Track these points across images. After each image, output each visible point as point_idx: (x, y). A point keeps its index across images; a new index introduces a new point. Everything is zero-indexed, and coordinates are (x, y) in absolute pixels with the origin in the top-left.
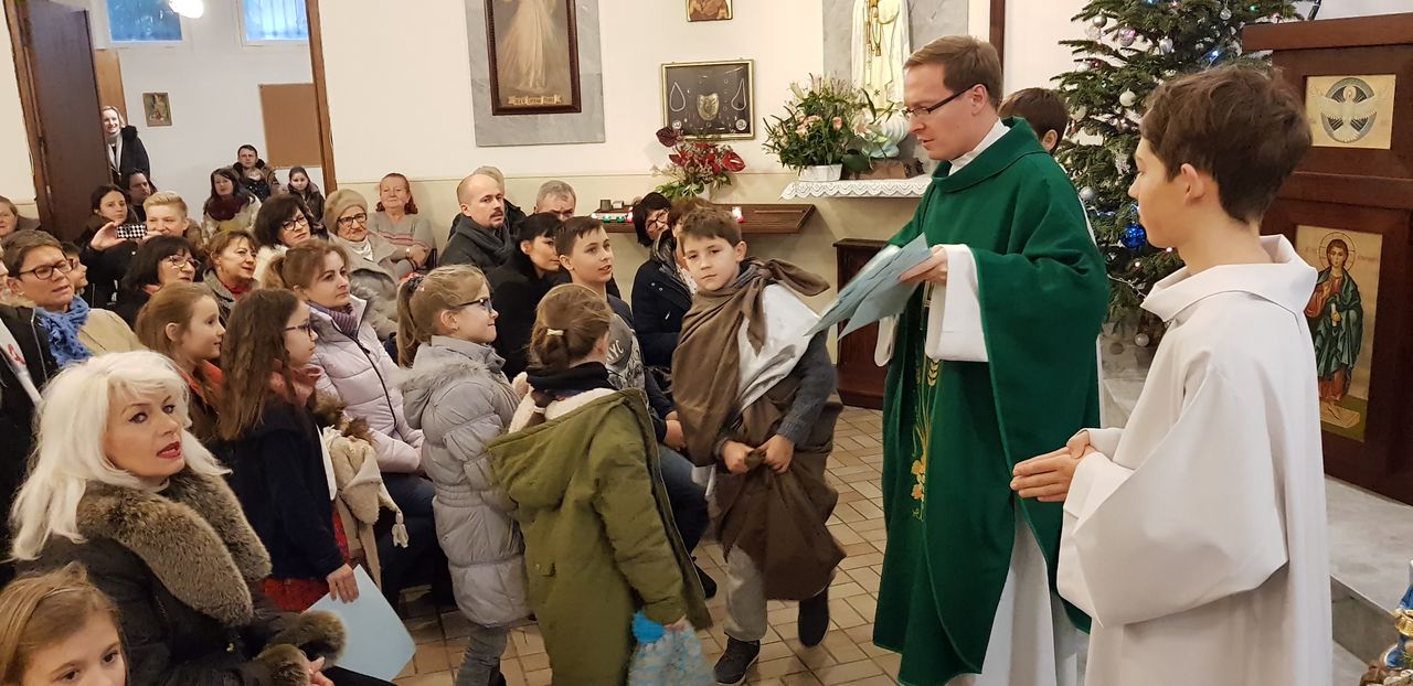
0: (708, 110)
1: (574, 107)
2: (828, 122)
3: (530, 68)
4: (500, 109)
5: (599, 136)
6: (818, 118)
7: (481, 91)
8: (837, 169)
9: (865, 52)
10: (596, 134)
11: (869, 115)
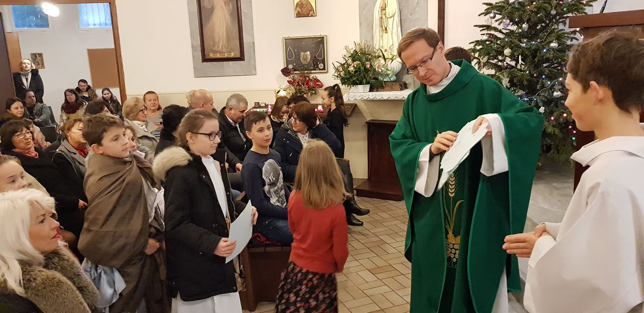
0: (305, 60)
1: (241, 58)
2: (364, 65)
3: (220, 40)
4: (205, 59)
5: (253, 72)
6: (359, 63)
7: (196, 50)
8: (368, 87)
9: (380, 31)
10: (251, 71)
11: (382, 61)
